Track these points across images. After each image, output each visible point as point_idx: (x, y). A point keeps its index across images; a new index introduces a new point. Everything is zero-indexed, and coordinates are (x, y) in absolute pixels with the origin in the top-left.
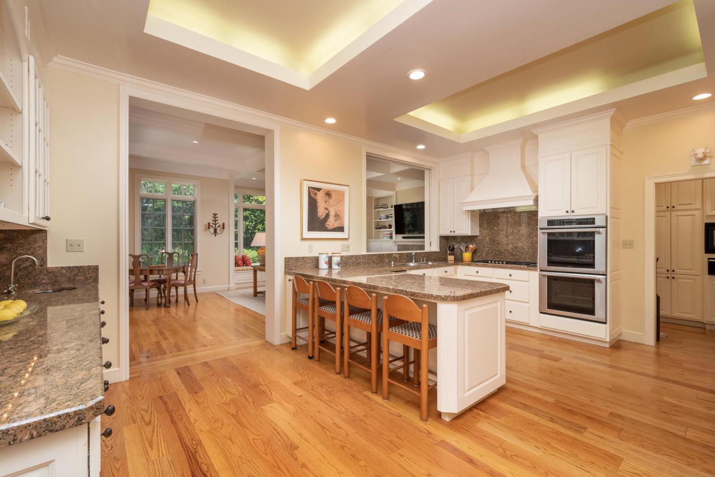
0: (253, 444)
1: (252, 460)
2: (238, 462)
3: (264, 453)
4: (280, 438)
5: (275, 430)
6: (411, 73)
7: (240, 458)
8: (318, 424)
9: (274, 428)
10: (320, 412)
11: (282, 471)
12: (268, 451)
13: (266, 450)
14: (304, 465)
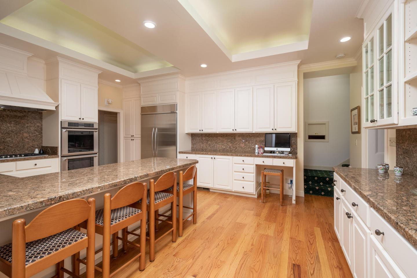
0: (260, 270)
1: (268, 262)
2: (275, 267)
3: (260, 261)
4: (245, 262)
5: (241, 267)
6: (146, 22)
7: (272, 268)
8: (221, 253)
9: (240, 269)
10: (209, 257)
11: (262, 250)
12: (258, 260)
13: (258, 262)
14: (252, 245)
